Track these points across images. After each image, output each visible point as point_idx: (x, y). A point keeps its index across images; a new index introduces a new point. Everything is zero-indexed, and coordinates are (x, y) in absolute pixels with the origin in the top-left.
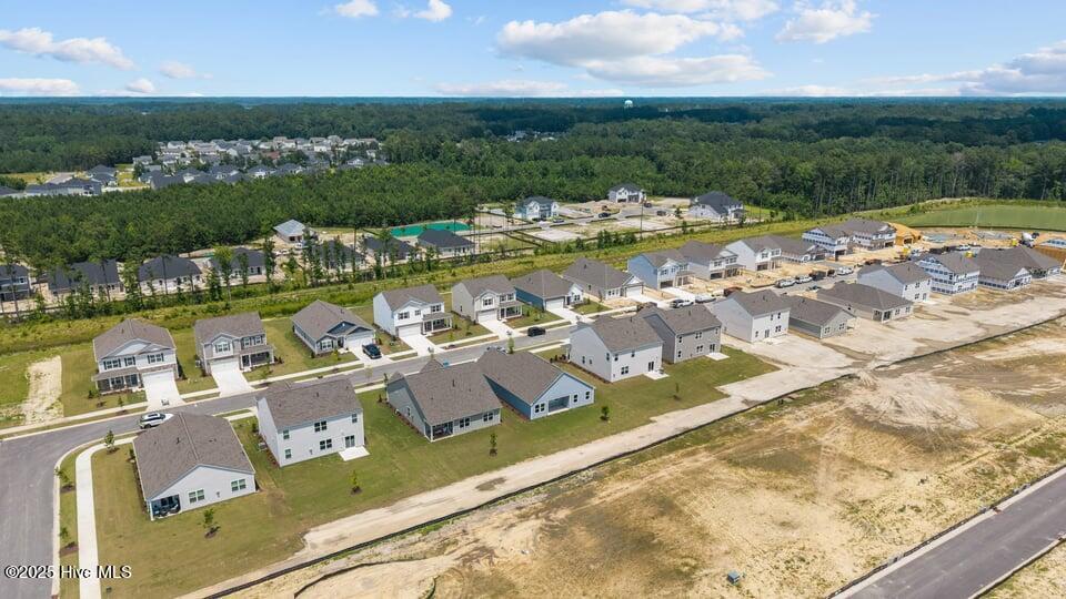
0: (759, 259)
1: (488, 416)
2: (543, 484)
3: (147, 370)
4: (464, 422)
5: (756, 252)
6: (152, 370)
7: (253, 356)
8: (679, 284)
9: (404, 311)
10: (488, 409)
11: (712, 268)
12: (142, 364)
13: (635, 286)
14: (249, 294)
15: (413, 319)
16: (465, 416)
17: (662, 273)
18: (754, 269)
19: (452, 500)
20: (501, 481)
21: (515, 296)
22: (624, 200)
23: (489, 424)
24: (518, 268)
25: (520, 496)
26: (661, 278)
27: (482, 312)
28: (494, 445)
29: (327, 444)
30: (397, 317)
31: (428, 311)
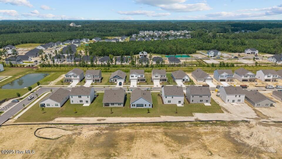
0: (266, 77)
1: (119, 104)
2: (111, 123)
3: (74, 79)
4: (113, 104)
5: (265, 74)
6: (75, 79)
7: (95, 80)
8: (228, 81)
9: (132, 75)
10: (119, 102)
11: (243, 78)
12: (72, 77)
13: (209, 79)
14: (116, 67)
15: (135, 78)
16: (113, 102)
17: (221, 77)
18: (263, 80)
19: (89, 120)
20: (105, 120)
21: (166, 76)
22: (249, 53)
23: (119, 106)
24: (187, 69)
25: (103, 124)
26: (220, 78)
27: (155, 79)
28: (112, 111)
29: (81, 101)
30: (130, 76)
31: (139, 76)
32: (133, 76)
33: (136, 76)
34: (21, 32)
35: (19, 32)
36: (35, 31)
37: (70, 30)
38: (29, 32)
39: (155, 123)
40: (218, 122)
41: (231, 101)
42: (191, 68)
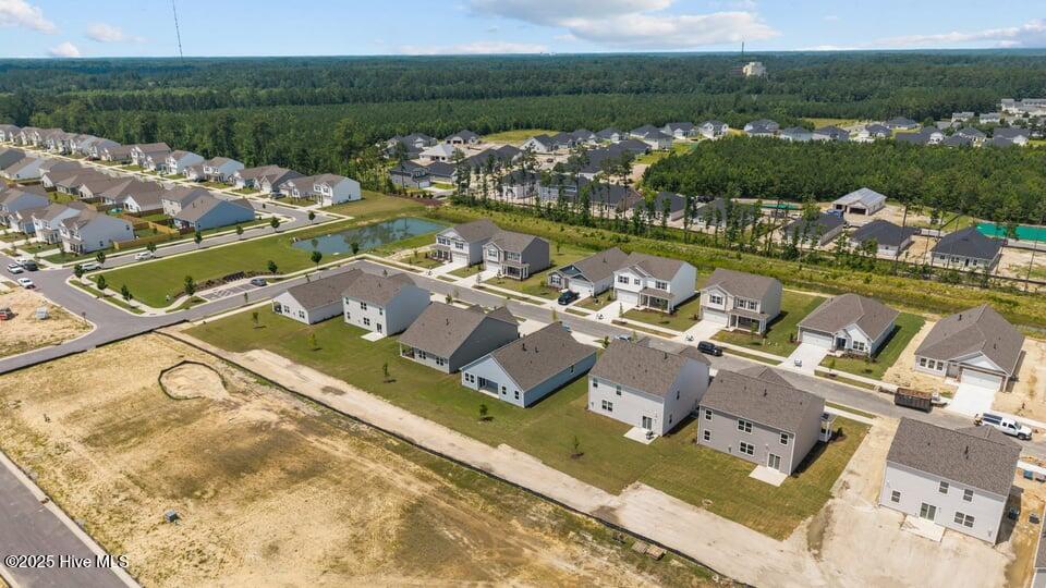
3: (455, 252)
4: (427, 355)
6: (457, 253)
7: (509, 268)
10: (439, 354)
15: (632, 286)
16: (423, 349)
20: (342, 393)
27: (709, 309)
28: (386, 374)
29: (367, 321)
30: (616, 278)
31: (652, 284)
32: (626, 281)
33: (637, 282)
34: (557, 94)
35: (548, 93)
36: (595, 91)
37: (710, 88)
38: (579, 92)
39: (446, 460)
40: (675, 562)
41: (911, 503)
42: (1009, 302)
